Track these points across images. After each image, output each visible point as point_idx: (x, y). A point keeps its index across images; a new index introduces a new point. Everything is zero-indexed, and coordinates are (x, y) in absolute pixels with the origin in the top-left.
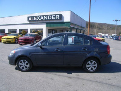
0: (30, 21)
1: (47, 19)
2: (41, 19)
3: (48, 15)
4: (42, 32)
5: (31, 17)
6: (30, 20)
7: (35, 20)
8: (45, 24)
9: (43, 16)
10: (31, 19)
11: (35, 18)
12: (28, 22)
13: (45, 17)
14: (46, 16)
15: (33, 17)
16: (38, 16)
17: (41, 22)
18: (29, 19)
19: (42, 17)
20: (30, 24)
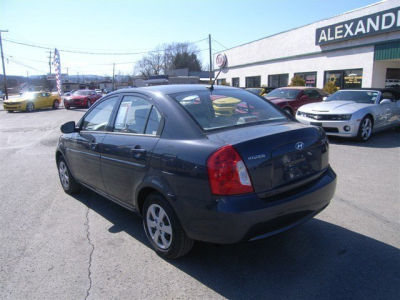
0: (322, 44)
1: (376, 28)
2: (358, 30)
3: (381, 14)
4: (361, 80)
5: (326, 29)
6: (323, 41)
7: (336, 37)
8: (372, 48)
9: (364, 19)
10: (325, 38)
11: (337, 32)
12: (318, 49)
13: (370, 21)
14: (373, 17)
15: (332, 27)
16: (348, 22)
17: (357, 43)
18: (321, 38)
19: (361, 22)
20: (323, 53)
